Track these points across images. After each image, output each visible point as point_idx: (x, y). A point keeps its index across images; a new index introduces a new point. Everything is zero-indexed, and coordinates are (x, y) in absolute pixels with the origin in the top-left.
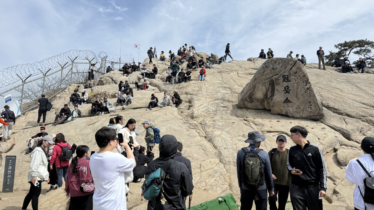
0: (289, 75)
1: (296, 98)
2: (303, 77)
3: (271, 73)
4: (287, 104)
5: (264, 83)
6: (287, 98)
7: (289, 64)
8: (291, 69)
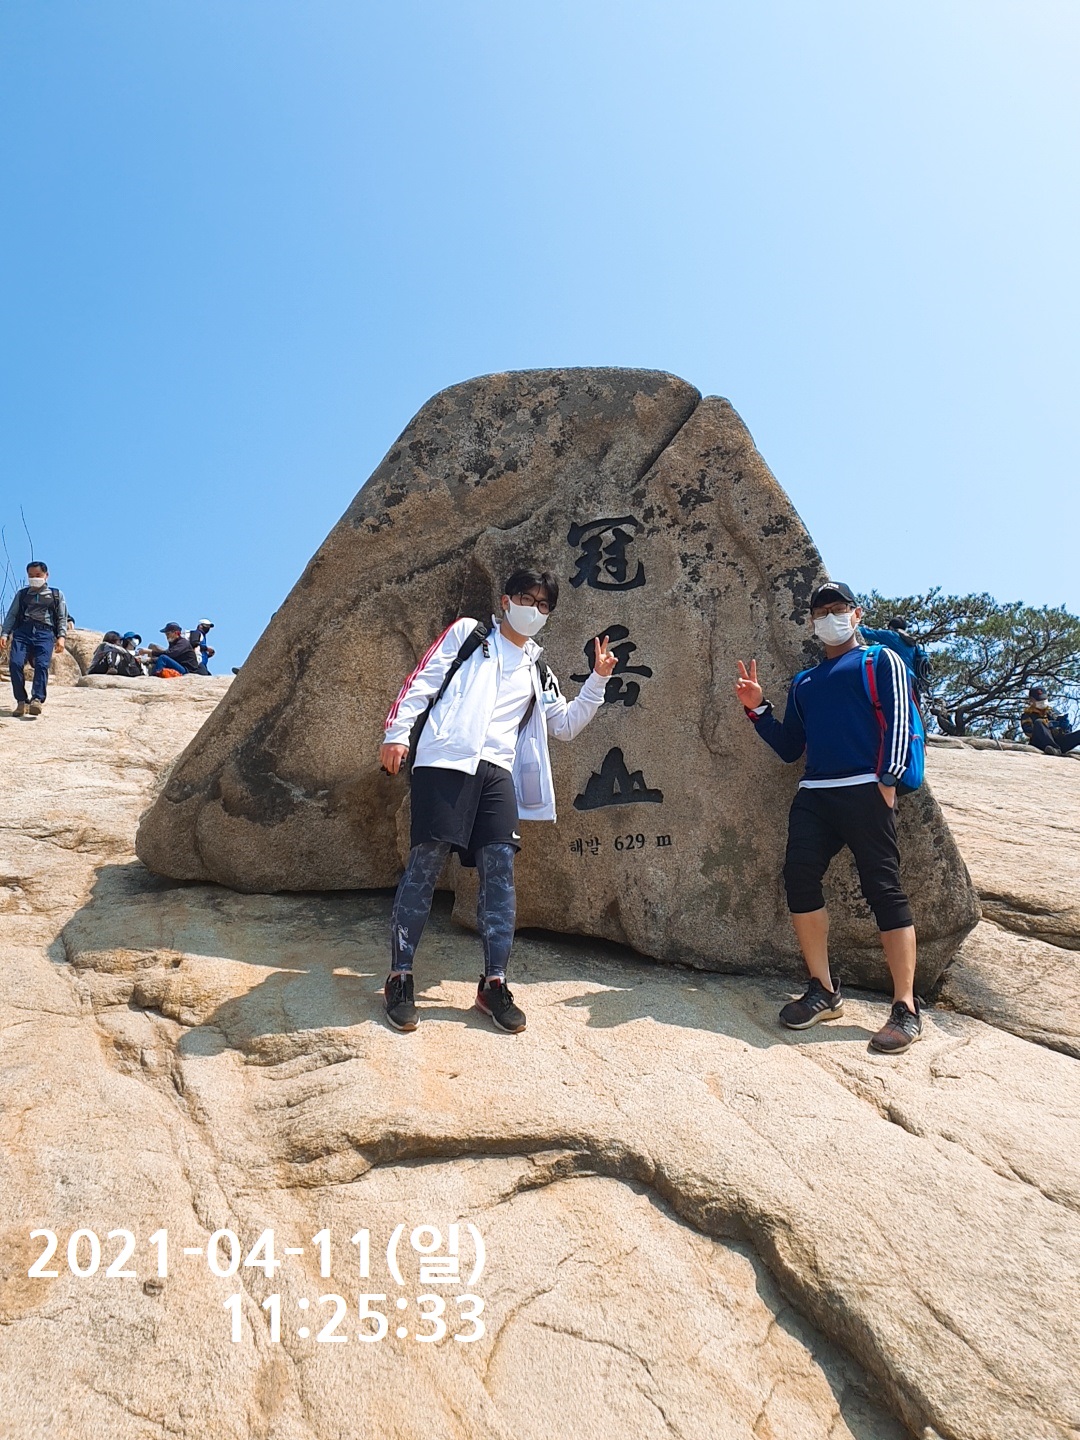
0: (630, 520)
1: (706, 755)
2: (767, 531)
3: (461, 508)
4: (619, 819)
5: (390, 603)
6: (615, 755)
7: (633, 415)
8: (650, 461)
